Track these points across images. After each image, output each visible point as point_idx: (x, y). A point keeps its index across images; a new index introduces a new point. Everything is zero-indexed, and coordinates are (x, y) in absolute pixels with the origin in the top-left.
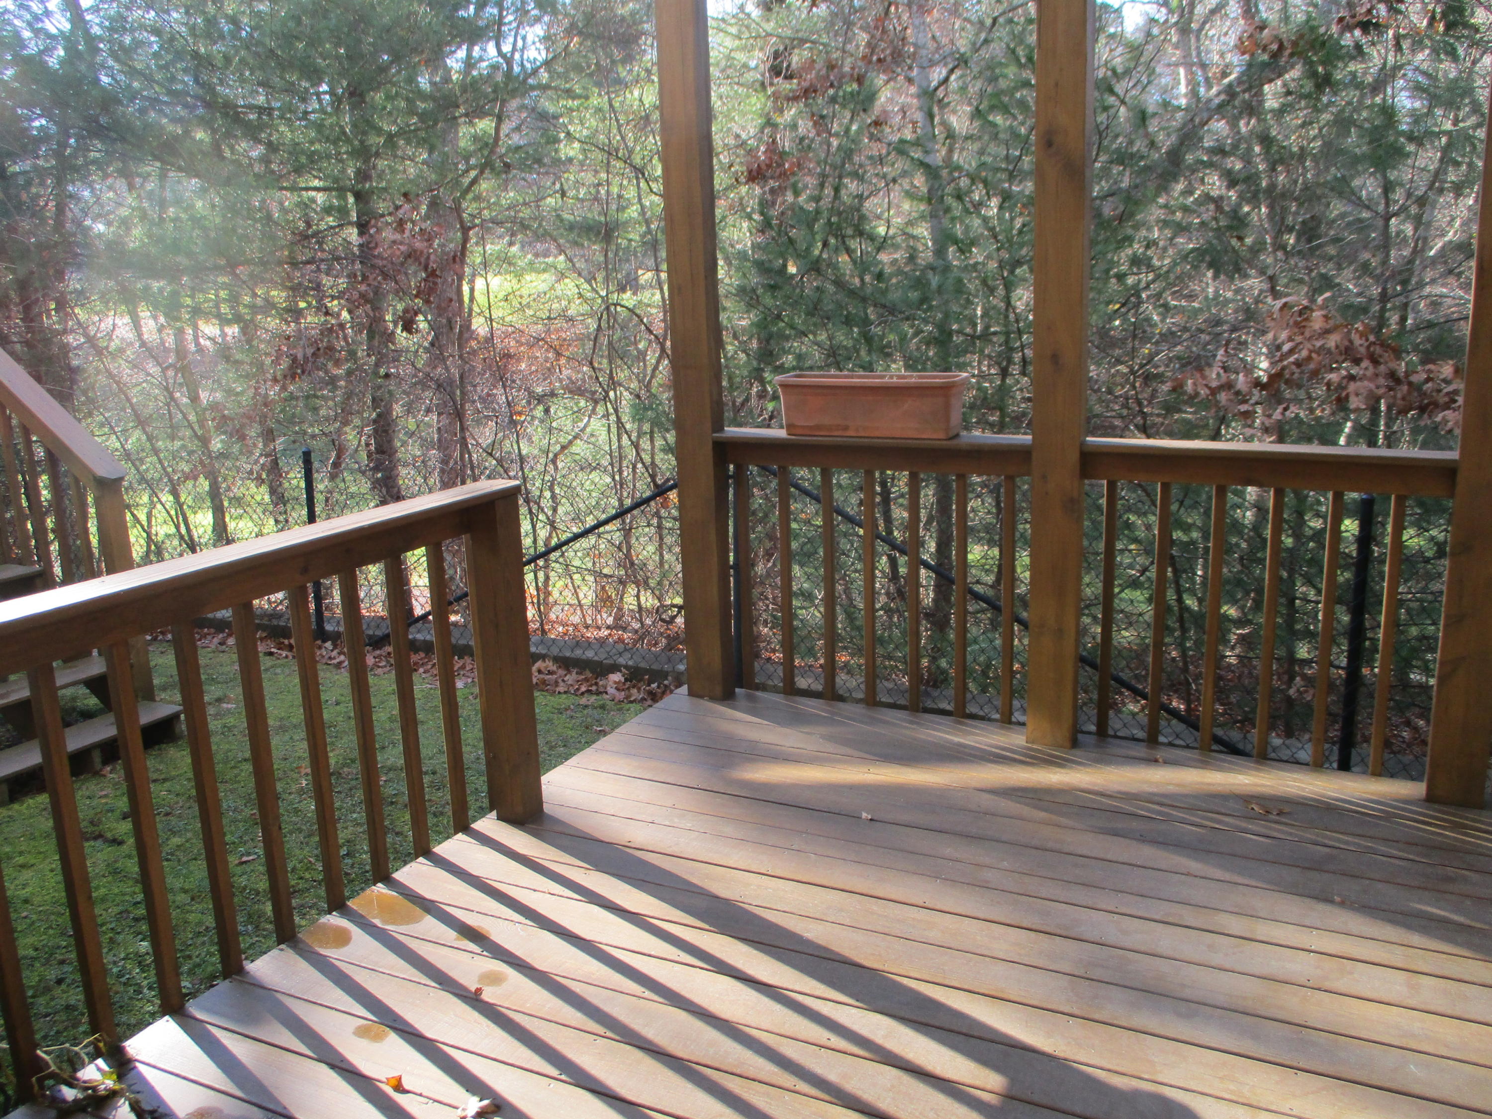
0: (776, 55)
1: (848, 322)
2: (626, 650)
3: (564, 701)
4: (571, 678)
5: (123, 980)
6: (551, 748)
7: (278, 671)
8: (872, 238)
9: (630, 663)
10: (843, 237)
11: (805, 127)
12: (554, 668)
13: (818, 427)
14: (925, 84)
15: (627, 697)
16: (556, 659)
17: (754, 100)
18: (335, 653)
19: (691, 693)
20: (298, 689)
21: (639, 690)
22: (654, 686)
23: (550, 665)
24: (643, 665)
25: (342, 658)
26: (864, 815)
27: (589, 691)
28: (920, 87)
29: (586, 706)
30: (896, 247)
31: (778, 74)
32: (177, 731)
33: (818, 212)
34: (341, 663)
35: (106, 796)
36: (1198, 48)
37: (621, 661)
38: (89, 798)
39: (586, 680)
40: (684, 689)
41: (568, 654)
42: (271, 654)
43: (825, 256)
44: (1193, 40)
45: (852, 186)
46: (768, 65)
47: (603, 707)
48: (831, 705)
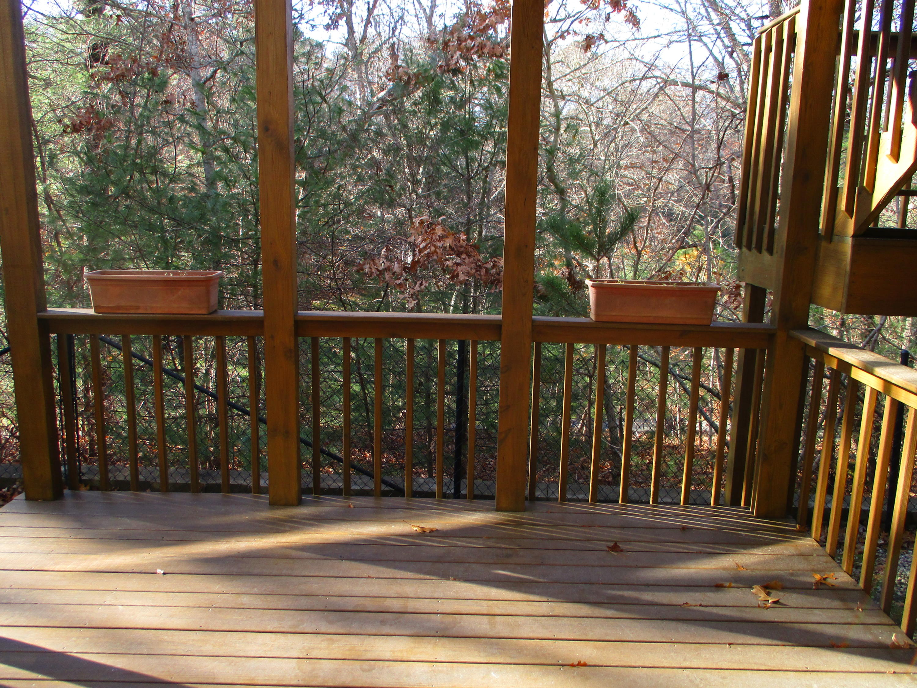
0: (95, 47)
1: (151, 228)
8: (165, 174)
10: (144, 174)
11: (116, 98)
13: (118, 308)
14: (197, 78)
17: (80, 75)
19: (28, 499)
22: (5, 490)
26: (159, 571)
28: (194, 80)
30: (182, 181)
31: (97, 60)
33: (126, 156)
36: (366, 73)
40: (22, 496)
43: (131, 184)
44: (363, 67)
45: (150, 140)
46: (89, 53)
48: (136, 495)
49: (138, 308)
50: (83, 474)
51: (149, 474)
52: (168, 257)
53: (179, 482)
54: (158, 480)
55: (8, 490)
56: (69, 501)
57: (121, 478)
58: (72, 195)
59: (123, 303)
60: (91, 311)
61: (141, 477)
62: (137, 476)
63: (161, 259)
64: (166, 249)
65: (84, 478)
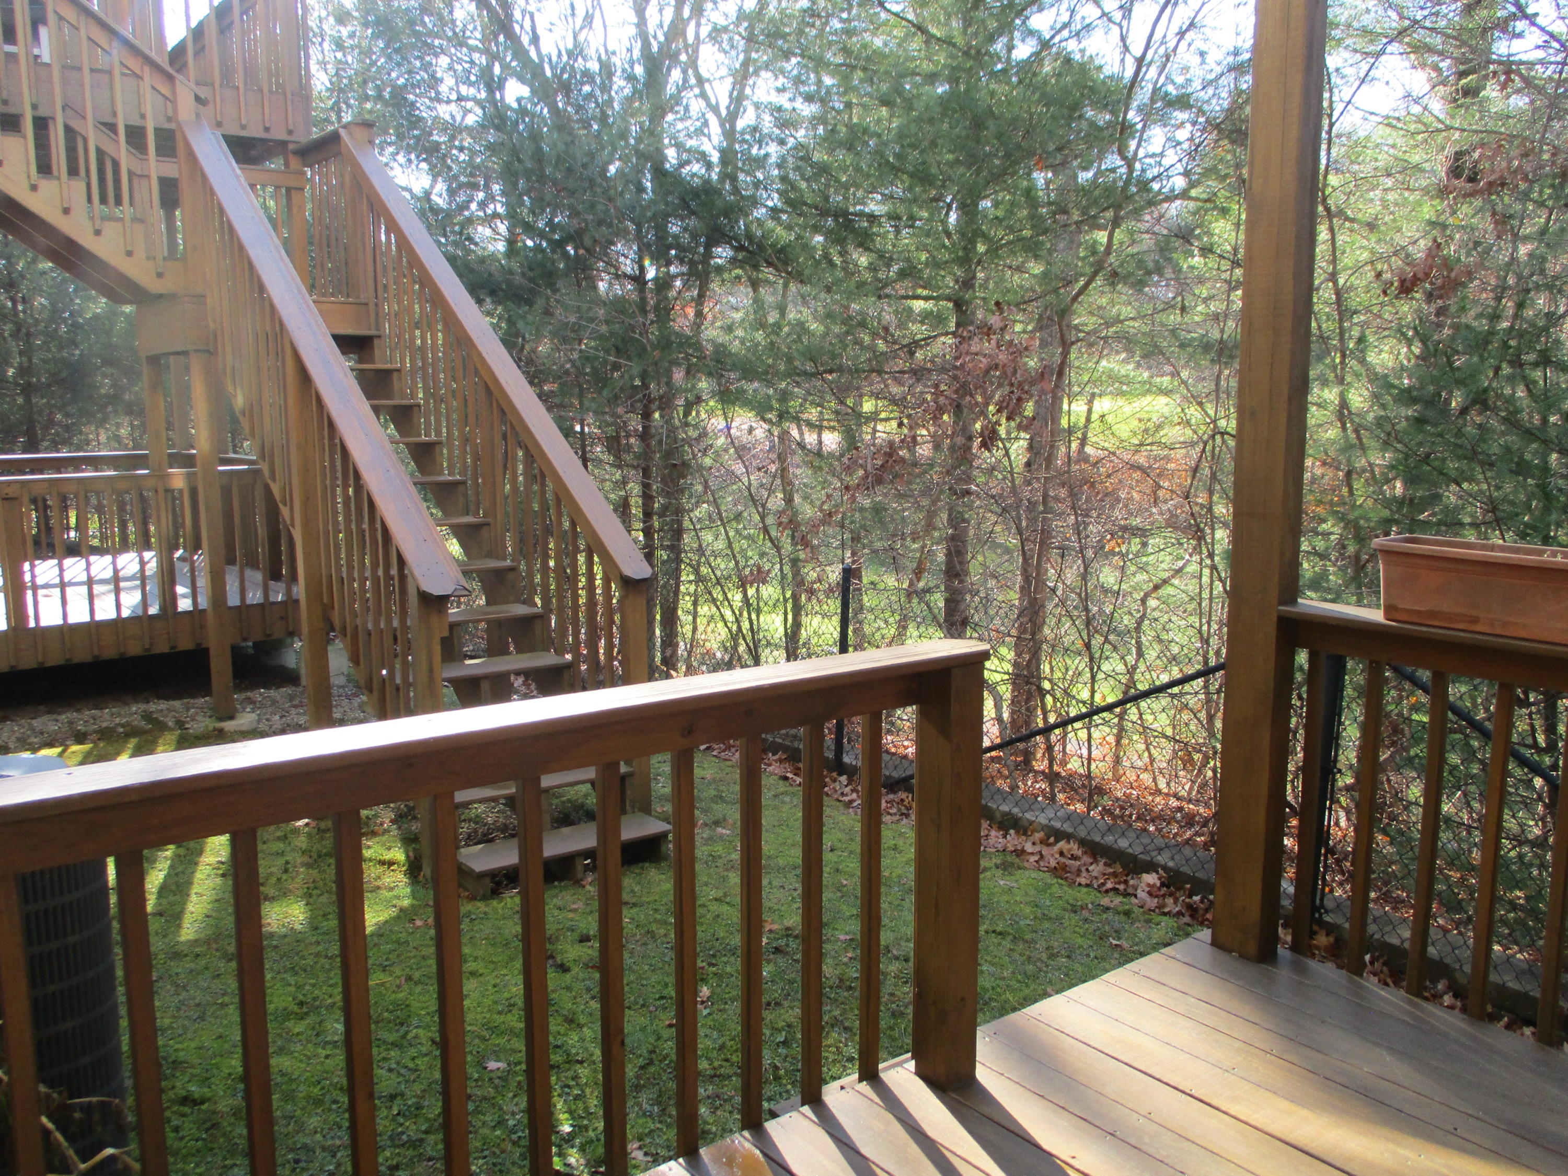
0: (1458, 154)
1: (1521, 469)
2: (1167, 846)
3: (1084, 896)
4: (1097, 869)
5: (514, 1137)
6: (1052, 956)
7: (787, 799)
9: (1171, 864)
10: (1522, 365)
11: (1486, 227)
12: (1079, 853)
13: (1432, 614)
15: (1161, 906)
16: (1082, 842)
18: (847, 790)
19: (1215, 943)
20: (799, 824)
21: (1176, 901)
22: (1196, 898)
23: (1073, 847)
24: (1185, 869)
25: (854, 796)
27: (1115, 890)
29: (1108, 908)
32: (663, 849)
33: (1491, 332)
34: (851, 801)
35: (575, 910)
37: (1161, 859)
38: (560, 909)
39: (1115, 875)
40: (1208, 934)
41: (1097, 839)
42: (786, 778)
43: (1494, 385)
46: (1447, 167)
47: (1127, 913)
48: (1410, 1002)
49: (1476, 620)
50: (1327, 912)
51: (1449, 949)
52: (1548, 525)
53: (1510, 985)
54: (1467, 969)
55: (1202, 901)
56: (1283, 973)
57: (1395, 941)
58: (1383, 406)
59: (1447, 606)
60: (1376, 615)
61: (1431, 950)
62: (1424, 946)
63: (1534, 528)
64: (1547, 510)
65: (1327, 918)
